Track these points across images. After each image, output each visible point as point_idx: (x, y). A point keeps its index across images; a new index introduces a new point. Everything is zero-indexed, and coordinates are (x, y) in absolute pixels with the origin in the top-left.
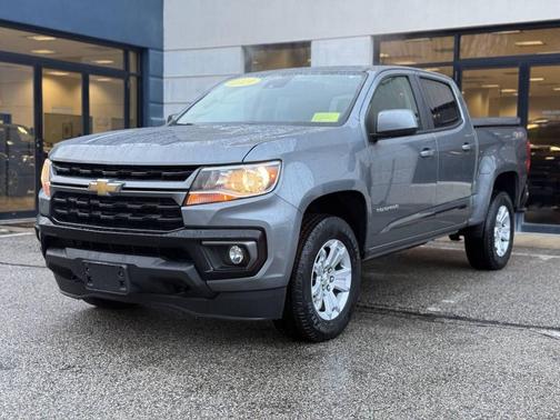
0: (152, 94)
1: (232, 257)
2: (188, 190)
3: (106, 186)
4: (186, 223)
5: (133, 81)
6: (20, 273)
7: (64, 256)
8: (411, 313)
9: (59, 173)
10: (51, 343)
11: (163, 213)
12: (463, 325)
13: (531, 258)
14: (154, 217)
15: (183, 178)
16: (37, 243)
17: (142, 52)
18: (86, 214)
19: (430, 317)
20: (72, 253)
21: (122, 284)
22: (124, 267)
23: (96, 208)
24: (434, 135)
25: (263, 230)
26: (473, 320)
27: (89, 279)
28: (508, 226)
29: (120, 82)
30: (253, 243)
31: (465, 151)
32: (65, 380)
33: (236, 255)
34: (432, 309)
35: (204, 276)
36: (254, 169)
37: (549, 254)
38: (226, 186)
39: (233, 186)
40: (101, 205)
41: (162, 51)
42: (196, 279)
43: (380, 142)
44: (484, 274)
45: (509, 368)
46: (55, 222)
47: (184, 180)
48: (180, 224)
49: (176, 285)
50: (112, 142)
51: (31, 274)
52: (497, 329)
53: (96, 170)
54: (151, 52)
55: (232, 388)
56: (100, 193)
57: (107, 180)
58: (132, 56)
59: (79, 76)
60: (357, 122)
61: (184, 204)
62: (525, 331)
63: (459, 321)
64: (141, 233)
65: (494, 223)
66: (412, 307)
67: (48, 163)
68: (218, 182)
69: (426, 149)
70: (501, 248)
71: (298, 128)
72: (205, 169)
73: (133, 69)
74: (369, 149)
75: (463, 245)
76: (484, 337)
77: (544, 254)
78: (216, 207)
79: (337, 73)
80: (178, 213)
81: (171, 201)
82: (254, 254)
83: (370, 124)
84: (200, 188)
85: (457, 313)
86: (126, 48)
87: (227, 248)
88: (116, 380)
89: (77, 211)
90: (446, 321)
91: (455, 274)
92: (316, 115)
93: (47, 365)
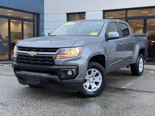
0: (41, 27)
1: (69, 74)
2: (56, 55)
3: (33, 53)
4: (56, 64)
5: (36, 23)
6: (6, 77)
7: (20, 73)
8: (118, 88)
9: (19, 50)
10: (18, 98)
11: (49, 61)
12: (133, 92)
13: (148, 72)
14: (47, 62)
15: (55, 51)
16: (12, 69)
17: (38, 15)
18: (27, 61)
19: (123, 90)
20: (23, 72)
21: (37, 81)
22: (38, 76)
23: (30, 60)
24: (123, 39)
25: (77, 66)
26: (135, 91)
27: (28, 80)
28: (142, 64)
29: (32, 23)
30: (75, 70)
31: (131, 43)
32: (23, 109)
33: (70, 73)
34: (123, 87)
35: (61, 79)
36: (75, 49)
37: (153, 71)
38: (67, 53)
39: (69, 53)
40: (31, 59)
41: (44, 14)
42: (58, 80)
43: (109, 41)
44: (136, 77)
45: (148, 104)
46: (18, 64)
47: (55, 52)
48: (54, 64)
49: (53, 81)
50: (34, 41)
51: (9, 78)
52: (142, 93)
53: (30, 49)
54: (41, 15)
55: (71, 111)
56: (31, 55)
57: (33, 52)
58: (35, 16)
59: (21, 21)
60: (102, 35)
61: (55, 59)
62: (150, 94)
63: (131, 91)
64: (43, 67)
65: (139, 63)
66: (118, 87)
67: (16, 47)
68: (65, 52)
69: (121, 43)
70: (141, 70)
71: (86, 37)
72: (61, 49)
73: (36, 20)
74: (106, 43)
75: (130, 69)
76: (139, 95)
77: (152, 71)
78: (64, 60)
79: (96, 21)
80: (54, 61)
81: (52, 58)
82: (75, 73)
83: (106, 36)
84: (60, 54)
85: (130, 88)
86: (34, 14)
87: (67, 71)
88: (37, 109)
89: (24, 60)
90: (128, 91)
91: (128, 77)
92: (91, 33)
93: (17, 104)
